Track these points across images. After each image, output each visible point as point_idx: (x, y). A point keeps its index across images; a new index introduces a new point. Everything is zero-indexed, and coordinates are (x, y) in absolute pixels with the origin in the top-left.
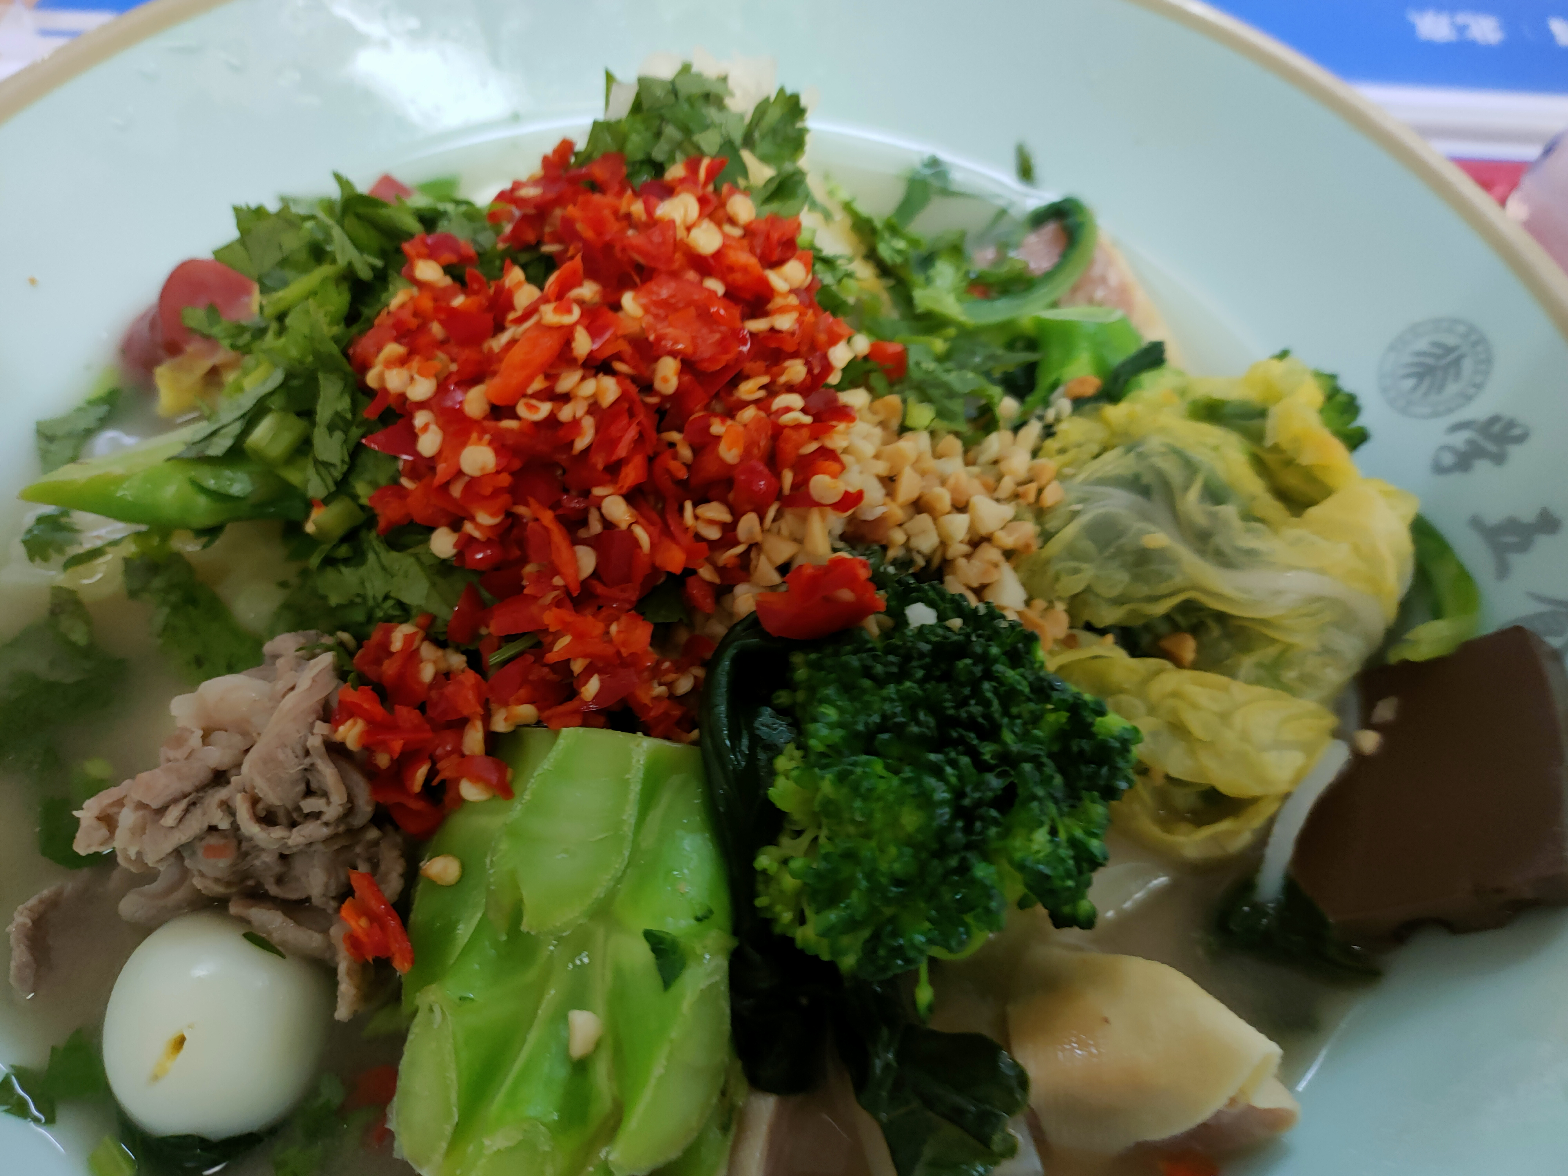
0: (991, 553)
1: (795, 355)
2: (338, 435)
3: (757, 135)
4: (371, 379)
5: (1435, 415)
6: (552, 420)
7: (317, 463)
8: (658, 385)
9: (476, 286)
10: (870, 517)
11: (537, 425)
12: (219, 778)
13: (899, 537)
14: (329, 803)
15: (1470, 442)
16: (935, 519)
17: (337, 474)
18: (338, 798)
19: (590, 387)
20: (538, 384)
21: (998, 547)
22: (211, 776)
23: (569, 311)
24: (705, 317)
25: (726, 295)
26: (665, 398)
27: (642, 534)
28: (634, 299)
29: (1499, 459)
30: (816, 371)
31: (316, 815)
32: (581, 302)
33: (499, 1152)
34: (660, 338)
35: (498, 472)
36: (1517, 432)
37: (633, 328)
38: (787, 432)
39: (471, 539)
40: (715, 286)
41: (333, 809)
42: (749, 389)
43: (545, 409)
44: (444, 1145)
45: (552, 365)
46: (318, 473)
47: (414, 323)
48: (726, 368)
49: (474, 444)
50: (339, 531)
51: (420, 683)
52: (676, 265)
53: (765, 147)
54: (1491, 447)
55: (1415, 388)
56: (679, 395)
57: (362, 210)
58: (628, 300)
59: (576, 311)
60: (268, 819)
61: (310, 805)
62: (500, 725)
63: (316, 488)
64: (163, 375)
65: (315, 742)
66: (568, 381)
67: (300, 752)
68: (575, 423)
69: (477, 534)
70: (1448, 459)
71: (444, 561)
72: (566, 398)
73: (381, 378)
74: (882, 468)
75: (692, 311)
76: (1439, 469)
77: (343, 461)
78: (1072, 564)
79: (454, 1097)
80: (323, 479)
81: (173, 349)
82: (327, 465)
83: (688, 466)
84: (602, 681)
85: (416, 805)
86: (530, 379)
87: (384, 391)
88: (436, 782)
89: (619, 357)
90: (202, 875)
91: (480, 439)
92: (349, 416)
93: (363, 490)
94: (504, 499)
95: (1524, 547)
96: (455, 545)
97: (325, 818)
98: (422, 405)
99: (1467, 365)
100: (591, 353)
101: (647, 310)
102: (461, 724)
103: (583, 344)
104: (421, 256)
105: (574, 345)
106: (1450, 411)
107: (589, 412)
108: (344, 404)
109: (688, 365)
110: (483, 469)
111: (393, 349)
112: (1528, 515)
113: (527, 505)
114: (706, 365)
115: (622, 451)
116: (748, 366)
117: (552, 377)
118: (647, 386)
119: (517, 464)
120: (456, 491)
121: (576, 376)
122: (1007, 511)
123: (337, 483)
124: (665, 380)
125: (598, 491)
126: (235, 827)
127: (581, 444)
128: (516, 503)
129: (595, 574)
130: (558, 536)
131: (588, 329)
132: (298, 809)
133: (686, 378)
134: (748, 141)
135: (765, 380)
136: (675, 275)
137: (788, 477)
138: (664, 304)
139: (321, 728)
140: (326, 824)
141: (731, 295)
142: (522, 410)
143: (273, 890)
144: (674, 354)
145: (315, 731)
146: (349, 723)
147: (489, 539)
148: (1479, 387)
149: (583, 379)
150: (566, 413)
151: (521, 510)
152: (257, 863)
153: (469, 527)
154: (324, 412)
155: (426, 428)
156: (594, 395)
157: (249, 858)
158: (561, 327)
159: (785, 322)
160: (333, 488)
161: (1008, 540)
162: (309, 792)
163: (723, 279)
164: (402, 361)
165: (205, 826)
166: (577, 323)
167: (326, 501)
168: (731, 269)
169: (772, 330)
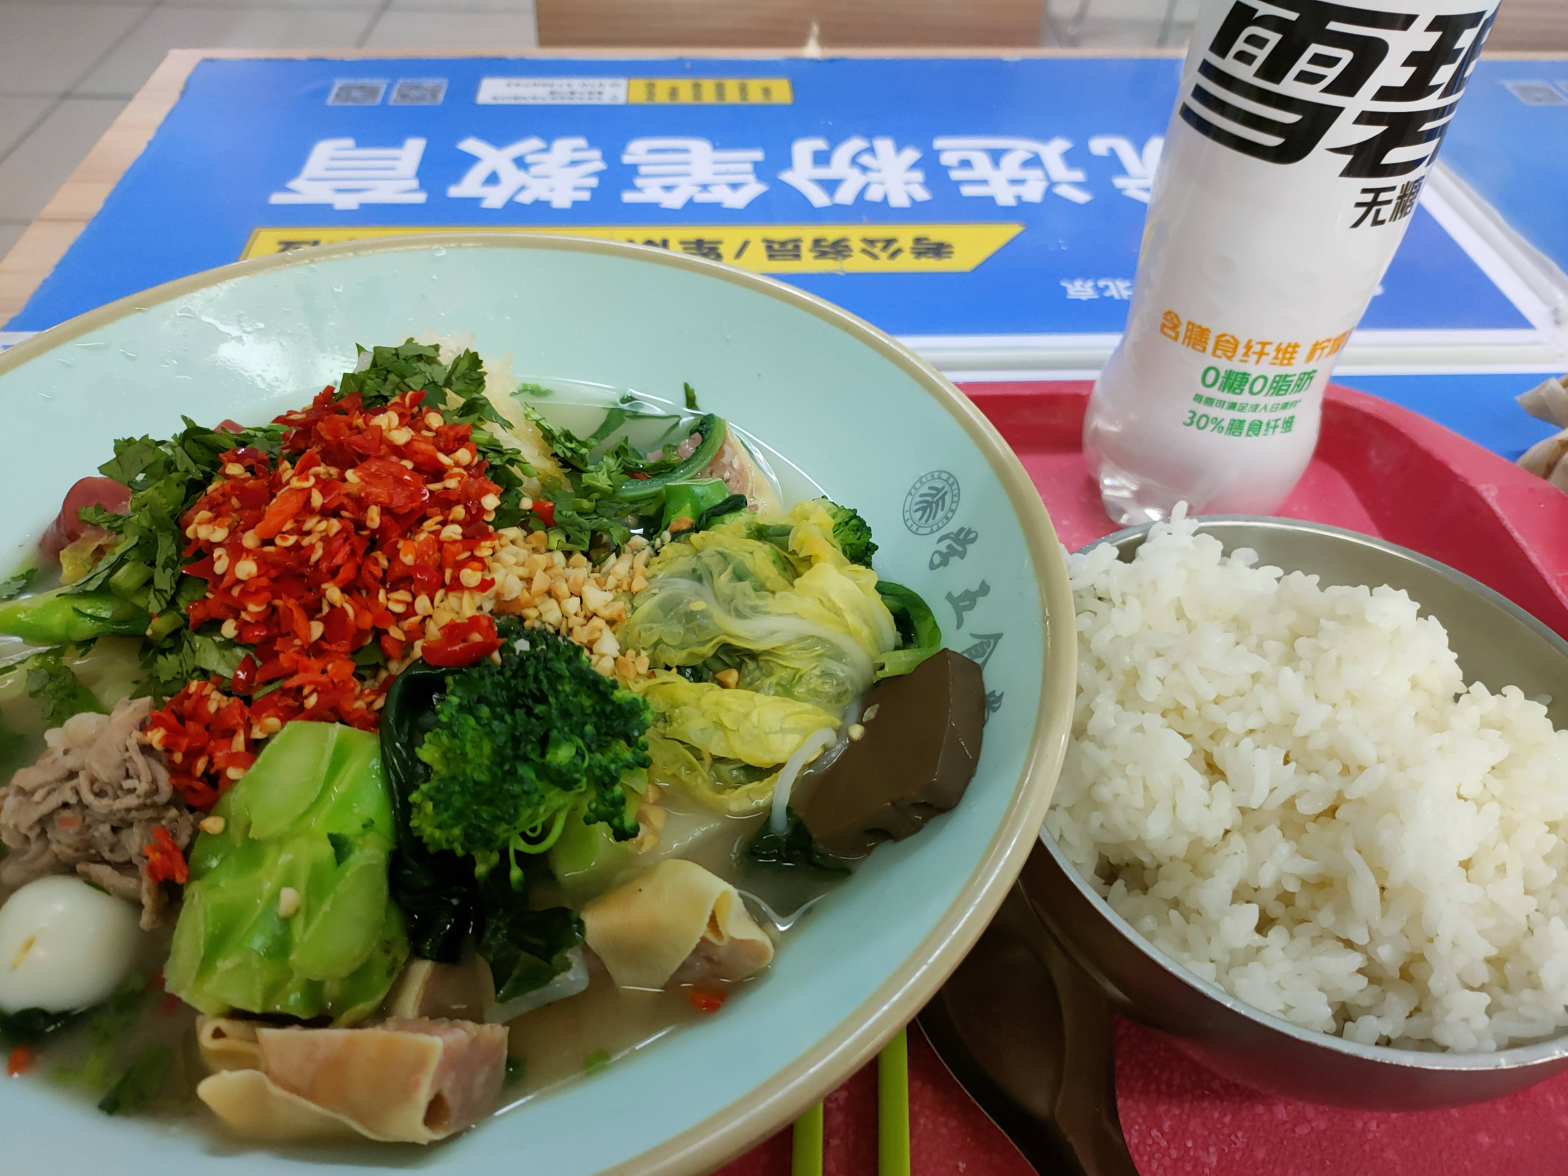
0: (597, 622)
1: (458, 503)
2: (169, 571)
3: (453, 378)
4: (189, 533)
5: (932, 532)
6: (297, 546)
7: (155, 590)
8: (369, 524)
9: (261, 474)
10: (508, 599)
11: (288, 549)
12: (72, 775)
13: (531, 613)
14: (140, 781)
15: (949, 547)
16: (559, 604)
17: (168, 597)
18: (146, 777)
19: (323, 525)
20: (288, 526)
21: (603, 618)
22: (67, 774)
23: (307, 479)
24: (399, 481)
25: (414, 469)
26: (374, 531)
27: (350, 610)
28: (354, 473)
29: (962, 555)
30: (474, 512)
31: (132, 791)
32: (317, 476)
33: (227, 971)
34: (368, 495)
35: (259, 576)
36: (972, 536)
37: (354, 490)
38: (445, 545)
39: (246, 623)
40: (409, 465)
41: (143, 787)
42: (430, 525)
43: (292, 540)
44: (194, 974)
45: (298, 514)
46: (156, 597)
47: (221, 500)
48: (412, 511)
49: (245, 559)
50: (167, 631)
51: (208, 712)
52: (382, 453)
53: (458, 385)
54: (960, 549)
55: (920, 519)
56: (382, 528)
57: (197, 437)
58: (350, 474)
59: (312, 480)
60: (100, 794)
61: (128, 784)
62: (257, 734)
63: (154, 607)
64: (65, 556)
65: (132, 743)
66: (310, 523)
67: (122, 748)
68: (312, 547)
69: (248, 618)
70: (937, 559)
71: (230, 640)
72: (309, 533)
73: (195, 531)
74: (523, 571)
75: (391, 478)
76: (932, 566)
77: (171, 588)
78: (648, 625)
79: (202, 942)
80: (158, 601)
81: (73, 537)
82: (161, 591)
83: (384, 571)
84: (319, 698)
85: (198, 786)
86: (285, 522)
87: (197, 539)
88: (212, 771)
89: (342, 506)
90: (59, 842)
91: (247, 556)
92: (175, 558)
93: (182, 604)
94: (266, 595)
95: (971, 607)
96: (235, 628)
97: (138, 792)
98: (219, 545)
99: (948, 498)
100: (323, 505)
101: (362, 479)
102: (231, 733)
103: (317, 500)
104: (230, 461)
105: (312, 500)
106: (939, 528)
107: (321, 539)
108: (173, 550)
109: (385, 511)
110: (248, 575)
111: (205, 514)
112: (975, 587)
113: (281, 598)
114: (398, 509)
115: (338, 560)
116: (430, 511)
117: (299, 522)
118: (360, 525)
119: (273, 573)
120: (236, 592)
121: (315, 520)
122: (609, 596)
123: (168, 603)
124: (372, 520)
125: (324, 586)
126: (80, 801)
127: (314, 558)
128: (274, 598)
129: (323, 637)
130: (298, 615)
131: (321, 491)
132: (121, 787)
133: (385, 518)
134: (448, 383)
135: (440, 518)
136: (382, 458)
137: (448, 573)
138: (374, 475)
139: (137, 734)
140: (139, 797)
141: (417, 469)
142: (278, 541)
143: (107, 855)
144: (376, 504)
145: (133, 735)
146: (155, 731)
147: (257, 621)
148: (953, 511)
149: (319, 522)
150: (306, 542)
151: (278, 602)
152: (96, 834)
153: (243, 615)
154: (160, 559)
155: (220, 557)
156: (325, 530)
157: (91, 830)
158: (303, 489)
159: (452, 484)
160: (164, 606)
161: (606, 613)
162: (128, 776)
163: (411, 459)
164: (210, 521)
165: (60, 803)
166: (313, 486)
167: (161, 614)
168: (416, 453)
169: (445, 488)
